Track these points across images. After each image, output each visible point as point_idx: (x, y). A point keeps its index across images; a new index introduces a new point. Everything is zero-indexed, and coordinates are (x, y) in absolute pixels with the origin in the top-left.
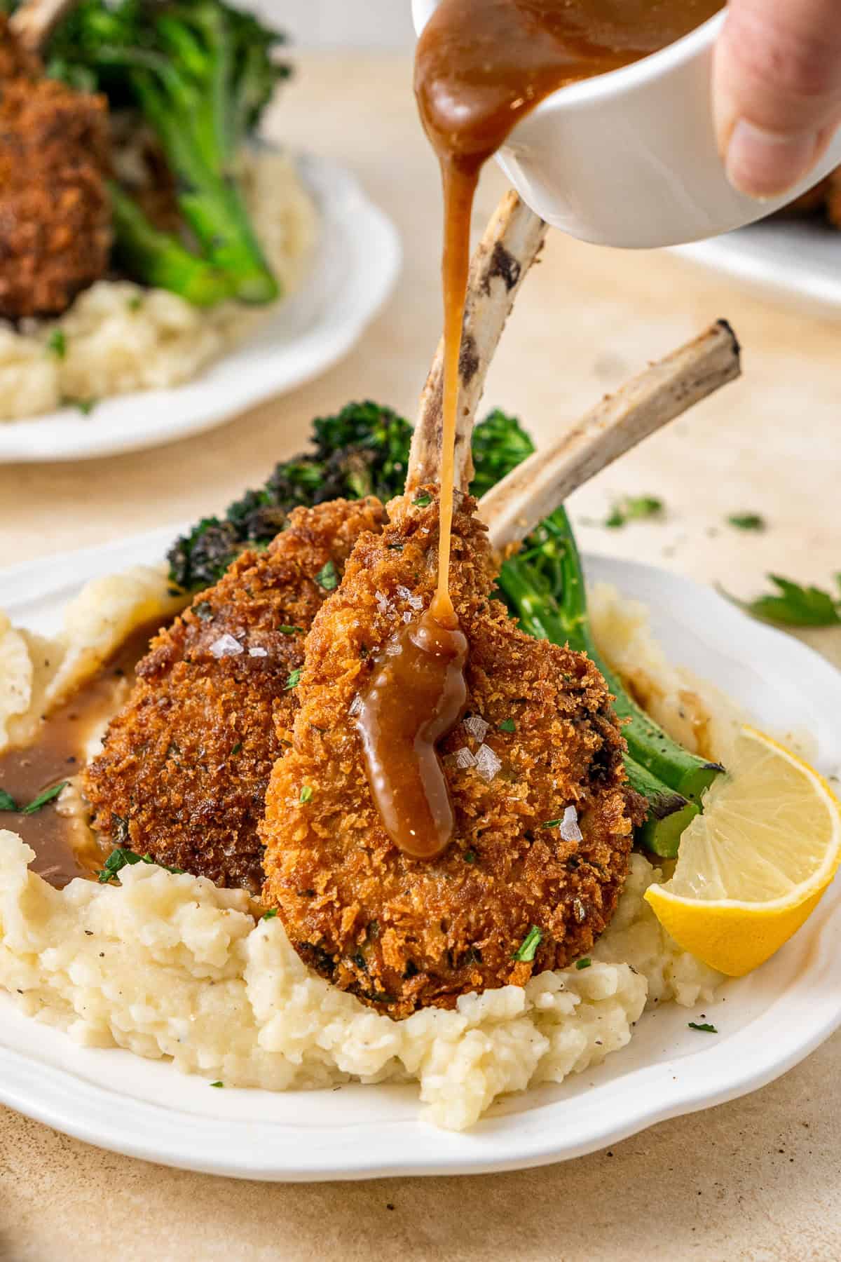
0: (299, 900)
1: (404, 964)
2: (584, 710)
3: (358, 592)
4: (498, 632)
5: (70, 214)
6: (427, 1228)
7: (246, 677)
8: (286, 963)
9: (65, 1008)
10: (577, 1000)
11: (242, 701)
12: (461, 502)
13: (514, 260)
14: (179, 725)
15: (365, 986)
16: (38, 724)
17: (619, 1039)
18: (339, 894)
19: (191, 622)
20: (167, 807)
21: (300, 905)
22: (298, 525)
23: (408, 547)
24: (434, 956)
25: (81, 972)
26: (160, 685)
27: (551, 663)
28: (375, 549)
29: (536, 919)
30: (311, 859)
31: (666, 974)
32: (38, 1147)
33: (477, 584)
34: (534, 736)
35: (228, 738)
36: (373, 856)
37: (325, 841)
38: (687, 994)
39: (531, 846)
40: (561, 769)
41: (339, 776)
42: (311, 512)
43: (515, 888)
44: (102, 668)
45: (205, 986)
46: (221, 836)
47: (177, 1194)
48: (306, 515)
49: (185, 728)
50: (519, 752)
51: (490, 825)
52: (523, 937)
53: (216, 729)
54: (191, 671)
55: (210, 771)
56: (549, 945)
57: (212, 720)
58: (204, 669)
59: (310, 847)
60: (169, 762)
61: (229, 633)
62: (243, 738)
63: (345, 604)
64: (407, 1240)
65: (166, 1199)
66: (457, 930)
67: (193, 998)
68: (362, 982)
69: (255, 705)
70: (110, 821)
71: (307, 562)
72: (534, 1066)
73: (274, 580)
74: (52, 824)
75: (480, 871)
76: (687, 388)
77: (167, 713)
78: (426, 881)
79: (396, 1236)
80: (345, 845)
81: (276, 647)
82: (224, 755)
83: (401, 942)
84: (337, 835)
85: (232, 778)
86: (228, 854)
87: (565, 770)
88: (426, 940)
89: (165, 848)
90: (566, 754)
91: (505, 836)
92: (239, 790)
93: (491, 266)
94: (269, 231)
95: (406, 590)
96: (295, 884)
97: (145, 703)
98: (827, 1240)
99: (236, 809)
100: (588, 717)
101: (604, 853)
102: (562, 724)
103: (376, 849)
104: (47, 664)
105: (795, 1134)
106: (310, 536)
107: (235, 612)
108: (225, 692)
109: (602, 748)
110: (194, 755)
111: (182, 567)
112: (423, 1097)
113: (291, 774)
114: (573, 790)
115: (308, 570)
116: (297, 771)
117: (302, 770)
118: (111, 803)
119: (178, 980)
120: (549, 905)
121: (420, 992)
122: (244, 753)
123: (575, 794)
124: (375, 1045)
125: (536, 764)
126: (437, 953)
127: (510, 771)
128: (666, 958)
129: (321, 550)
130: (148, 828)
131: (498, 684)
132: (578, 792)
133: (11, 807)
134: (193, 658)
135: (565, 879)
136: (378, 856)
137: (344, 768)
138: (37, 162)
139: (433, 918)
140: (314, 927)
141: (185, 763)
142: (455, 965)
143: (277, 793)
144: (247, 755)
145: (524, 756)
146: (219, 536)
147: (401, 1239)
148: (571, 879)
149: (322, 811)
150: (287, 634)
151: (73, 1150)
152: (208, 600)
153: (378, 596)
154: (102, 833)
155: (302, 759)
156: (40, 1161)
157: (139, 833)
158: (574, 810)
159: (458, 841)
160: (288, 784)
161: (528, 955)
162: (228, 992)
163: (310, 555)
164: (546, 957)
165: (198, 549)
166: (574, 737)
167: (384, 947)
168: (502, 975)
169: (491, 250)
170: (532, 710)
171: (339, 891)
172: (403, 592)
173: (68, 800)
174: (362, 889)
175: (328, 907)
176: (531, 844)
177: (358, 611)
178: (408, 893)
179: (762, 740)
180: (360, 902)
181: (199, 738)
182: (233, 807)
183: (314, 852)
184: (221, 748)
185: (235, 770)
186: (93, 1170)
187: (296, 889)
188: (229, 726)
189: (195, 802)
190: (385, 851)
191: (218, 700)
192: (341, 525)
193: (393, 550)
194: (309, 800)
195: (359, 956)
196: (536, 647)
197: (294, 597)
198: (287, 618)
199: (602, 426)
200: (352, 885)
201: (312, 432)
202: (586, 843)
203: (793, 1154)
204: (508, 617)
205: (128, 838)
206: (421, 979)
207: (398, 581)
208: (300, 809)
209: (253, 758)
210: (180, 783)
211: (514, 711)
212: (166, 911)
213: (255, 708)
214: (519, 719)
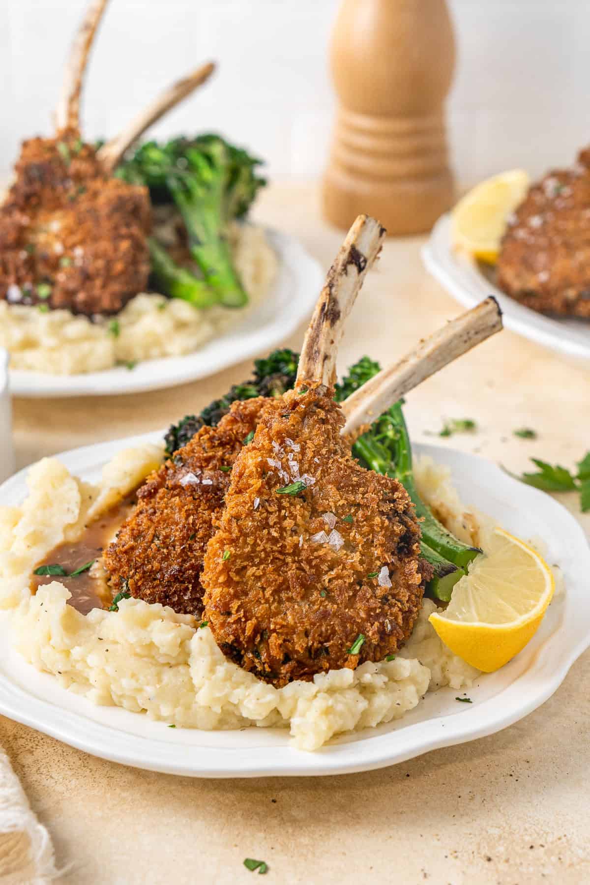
0: (222, 617)
1: (282, 655)
2: (396, 512)
3: (262, 441)
4: (345, 465)
5: (125, 254)
6: (295, 813)
7: (200, 496)
8: (213, 653)
9: (85, 683)
10: (386, 679)
11: (197, 510)
12: (325, 392)
13: (362, 255)
14: (160, 524)
15: (259, 668)
16: (82, 529)
17: (411, 703)
18: (244, 614)
19: (170, 467)
20: (151, 571)
21: (222, 620)
22: (235, 410)
23: (293, 416)
24: (300, 650)
25: (93, 660)
26: (151, 503)
27: (376, 485)
28: (274, 418)
29: (362, 630)
30: (229, 593)
31: (443, 669)
32: (69, 766)
33: (334, 438)
34: (364, 525)
35: (187, 530)
36: (265, 592)
37: (238, 583)
38: (455, 681)
39: (360, 589)
40: (380, 544)
41: (246, 546)
42: (242, 403)
43: (350, 612)
44: (122, 500)
45: (166, 668)
46: (182, 587)
47: (149, 791)
48: (240, 405)
49: (163, 525)
50: (355, 534)
51: (335, 576)
52: (354, 641)
53: (180, 526)
54: (168, 494)
55: (176, 550)
56: (369, 646)
57: (179, 521)
58: (175, 492)
59: (229, 587)
60: (153, 544)
61: (191, 472)
62: (197, 531)
63: (254, 448)
64: (282, 819)
65: (142, 794)
66: (314, 636)
67: (159, 675)
68: (258, 666)
69: (204, 512)
70: (119, 580)
71: (239, 432)
72: (358, 717)
73: (219, 442)
74: (85, 583)
75: (329, 602)
76: (470, 335)
77: (153, 517)
78: (296, 607)
79: (276, 817)
80: (249, 586)
81: (218, 479)
82: (185, 541)
83: (280, 642)
84: (245, 580)
85: (189, 553)
86: (186, 598)
87: (382, 545)
88: (295, 641)
89: (149, 594)
90: (383, 536)
91: (345, 582)
92: (193, 561)
93: (348, 259)
94: (246, 267)
95: (290, 440)
96: (219, 608)
97: (141, 513)
98: (534, 823)
99: (191, 571)
100: (397, 516)
101: (404, 595)
102: (381, 519)
103: (267, 588)
104: (90, 497)
105: (520, 766)
106: (241, 416)
107: (195, 460)
108: (187, 505)
109: (405, 533)
110: (168, 540)
111: (173, 443)
112: (291, 733)
113: (218, 544)
114: (386, 557)
115: (240, 437)
116: (222, 542)
117: (225, 541)
118: (120, 570)
119: (150, 665)
120: (370, 623)
121: (292, 672)
122: (197, 539)
123: (388, 559)
124: (262, 700)
125: (365, 542)
126: (302, 648)
127: (349, 546)
128: (444, 659)
129: (247, 425)
130: (139, 583)
131: (343, 495)
132: (389, 559)
133: (62, 573)
134: (170, 486)
135: (380, 608)
136: (268, 593)
137: (250, 541)
138: (106, 226)
139: (300, 628)
140: (230, 633)
141: (162, 545)
142: (313, 656)
143: (210, 555)
144: (198, 540)
145: (358, 537)
146: (194, 425)
147: (279, 818)
148: (384, 608)
149: (236, 566)
150: (225, 472)
151: (89, 768)
152: (181, 454)
153: (274, 444)
154: (114, 587)
155: (225, 535)
156: (69, 773)
157: (134, 586)
158: (387, 569)
159: (316, 584)
160: (217, 550)
161: (356, 650)
162: (179, 672)
163: (241, 428)
164: (368, 653)
165: (182, 432)
166: (388, 527)
167: (270, 644)
168: (341, 663)
169: (348, 249)
170: (363, 510)
171: (244, 612)
172: (289, 441)
173: (96, 570)
174: (258, 611)
175: (238, 621)
176: (361, 587)
177: (262, 452)
178: (285, 614)
179: (506, 536)
180: (257, 618)
181: (171, 531)
182: (189, 570)
183: (230, 589)
184: (183, 536)
185: (191, 549)
186: (101, 778)
187: (220, 611)
188: (189, 524)
189: (167, 568)
190: (272, 589)
191: (183, 509)
192: (260, 410)
193: (284, 418)
194: (228, 559)
195: (256, 651)
196: (367, 475)
197: (230, 452)
198: (226, 463)
199: (419, 357)
200: (252, 608)
201: (254, 368)
202: (394, 589)
203: (518, 777)
204: (352, 458)
205: (129, 590)
206: (292, 663)
207: (286, 435)
208: (223, 564)
209: (202, 542)
210: (159, 557)
211: (353, 510)
212: (144, 624)
213: (204, 514)
214: (355, 515)
